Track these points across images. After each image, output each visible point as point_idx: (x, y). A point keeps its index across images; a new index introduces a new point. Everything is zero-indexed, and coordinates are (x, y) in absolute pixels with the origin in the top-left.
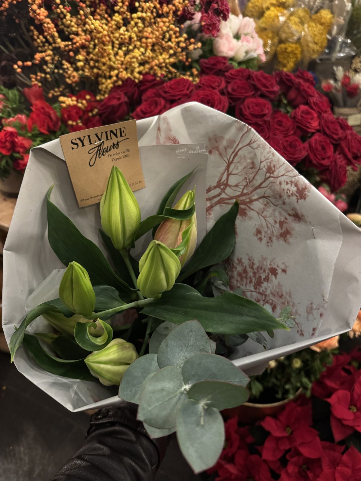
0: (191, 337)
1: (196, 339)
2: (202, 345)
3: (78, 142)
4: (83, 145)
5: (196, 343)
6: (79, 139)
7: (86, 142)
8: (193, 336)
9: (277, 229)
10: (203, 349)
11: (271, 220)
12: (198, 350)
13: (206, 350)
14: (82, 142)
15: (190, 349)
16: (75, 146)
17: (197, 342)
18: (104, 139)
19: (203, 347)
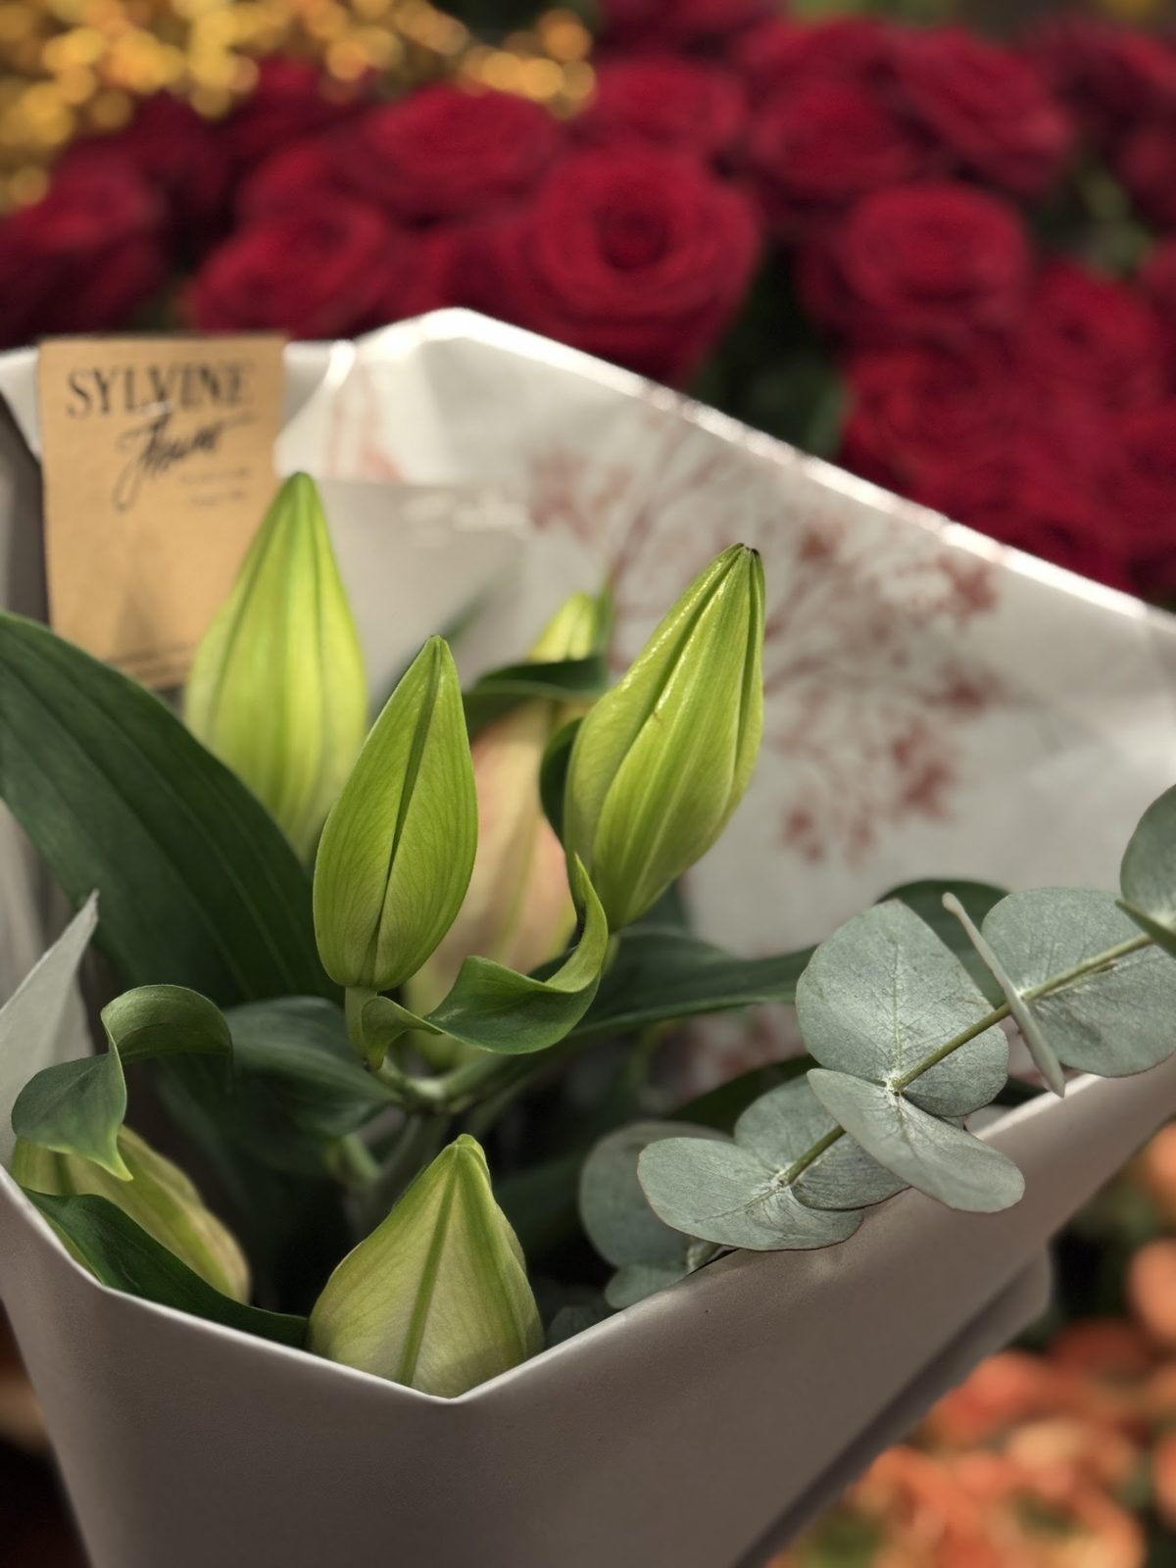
0: (895, 962)
1: (915, 969)
2: (946, 985)
3: (90, 386)
4: (106, 408)
5: (922, 980)
6: (97, 375)
7: (117, 395)
8: (900, 958)
9: (884, 782)
10: (954, 997)
11: (848, 756)
12: (936, 1000)
13: (967, 998)
14: (104, 388)
15: (907, 1001)
16: (79, 404)
17: (924, 977)
18: (173, 401)
19: (952, 991)
